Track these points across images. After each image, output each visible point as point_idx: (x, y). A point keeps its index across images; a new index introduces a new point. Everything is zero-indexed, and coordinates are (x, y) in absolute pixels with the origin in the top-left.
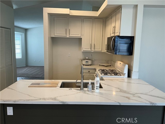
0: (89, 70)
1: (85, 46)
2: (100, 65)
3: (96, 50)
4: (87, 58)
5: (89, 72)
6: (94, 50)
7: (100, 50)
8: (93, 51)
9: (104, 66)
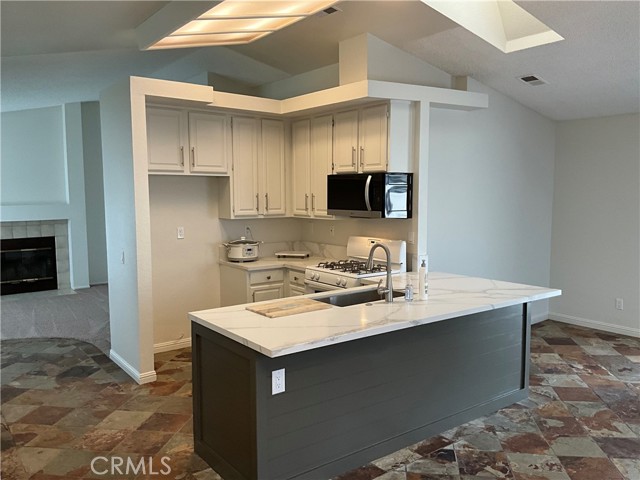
0: (268, 274)
1: (241, 203)
2: (279, 257)
3: (271, 212)
4: (243, 239)
5: (269, 278)
6: (265, 213)
7: (281, 211)
8: (262, 217)
9: (284, 257)
